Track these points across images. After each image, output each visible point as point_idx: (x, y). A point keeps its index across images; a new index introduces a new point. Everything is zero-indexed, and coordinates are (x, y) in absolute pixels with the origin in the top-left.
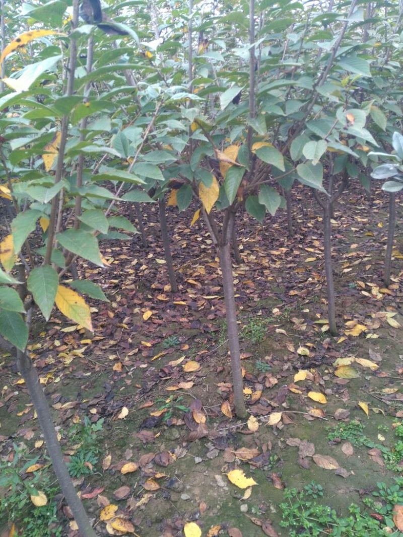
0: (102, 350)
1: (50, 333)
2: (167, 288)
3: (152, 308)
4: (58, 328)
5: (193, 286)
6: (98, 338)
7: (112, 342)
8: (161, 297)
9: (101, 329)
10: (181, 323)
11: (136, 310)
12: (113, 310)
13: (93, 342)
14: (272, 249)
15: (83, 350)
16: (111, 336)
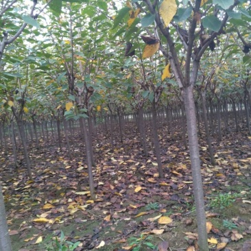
0: (99, 207)
1: (68, 194)
2: (156, 175)
3: (143, 186)
4: (73, 191)
5: (176, 175)
6: (99, 200)
7: (108, 203)
8: (151, 180)
9: (103, 195)
10: (162, 196)
11: (131, 186)
12: (114, 185)
13: (95, 202)
14: (242, 158)
15: (86, 206)
16: (109, 199)
